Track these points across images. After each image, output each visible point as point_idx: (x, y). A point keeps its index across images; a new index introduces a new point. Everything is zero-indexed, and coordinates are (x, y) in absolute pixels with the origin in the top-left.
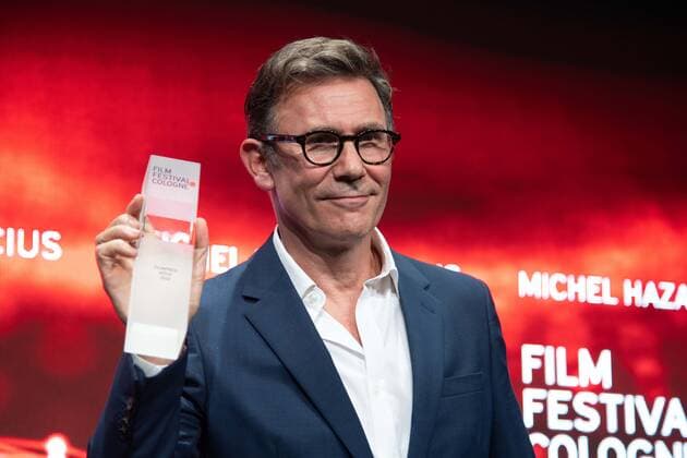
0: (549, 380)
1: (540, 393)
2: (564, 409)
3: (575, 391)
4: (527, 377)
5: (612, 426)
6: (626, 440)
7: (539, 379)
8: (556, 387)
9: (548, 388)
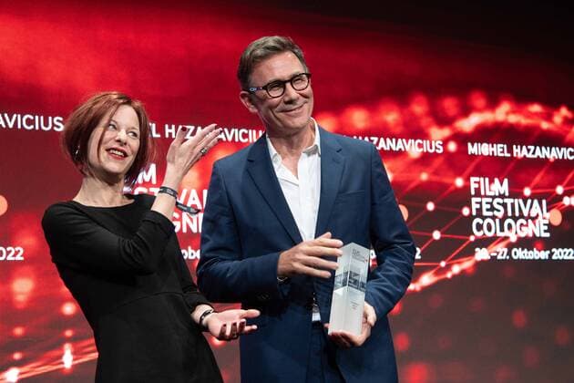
0: (483, 193)
1: (479, 200)
2: (489, 206)
3: (494, 197)
4: (473, 193)
5: (510, 214)
6: (515, 219)
7: (478, 193)
8: (486, 196)
9: (481, 197)
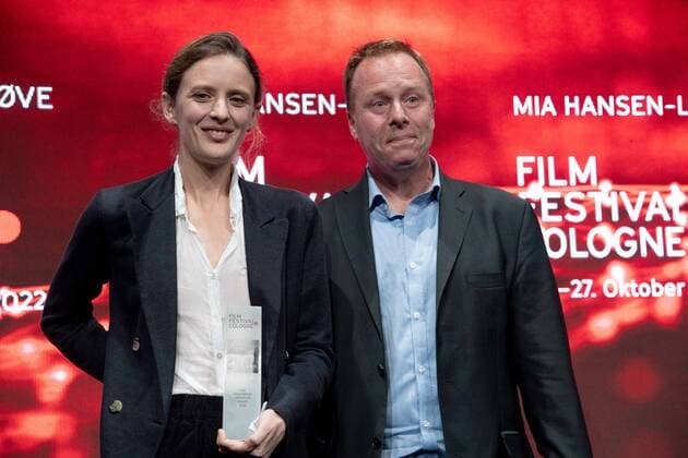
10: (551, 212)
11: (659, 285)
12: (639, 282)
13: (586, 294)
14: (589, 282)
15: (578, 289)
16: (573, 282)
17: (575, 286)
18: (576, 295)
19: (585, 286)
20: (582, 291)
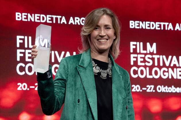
10: (141, 62)
11: (175, 88)
12: (168, 87)
13: (151, 91)
14: (153, 86)
15: (149, 88)
16: (148, 86)
17: (148, 87)
18: (148, 91)
19: (151, 88)
20: (150, 89)
